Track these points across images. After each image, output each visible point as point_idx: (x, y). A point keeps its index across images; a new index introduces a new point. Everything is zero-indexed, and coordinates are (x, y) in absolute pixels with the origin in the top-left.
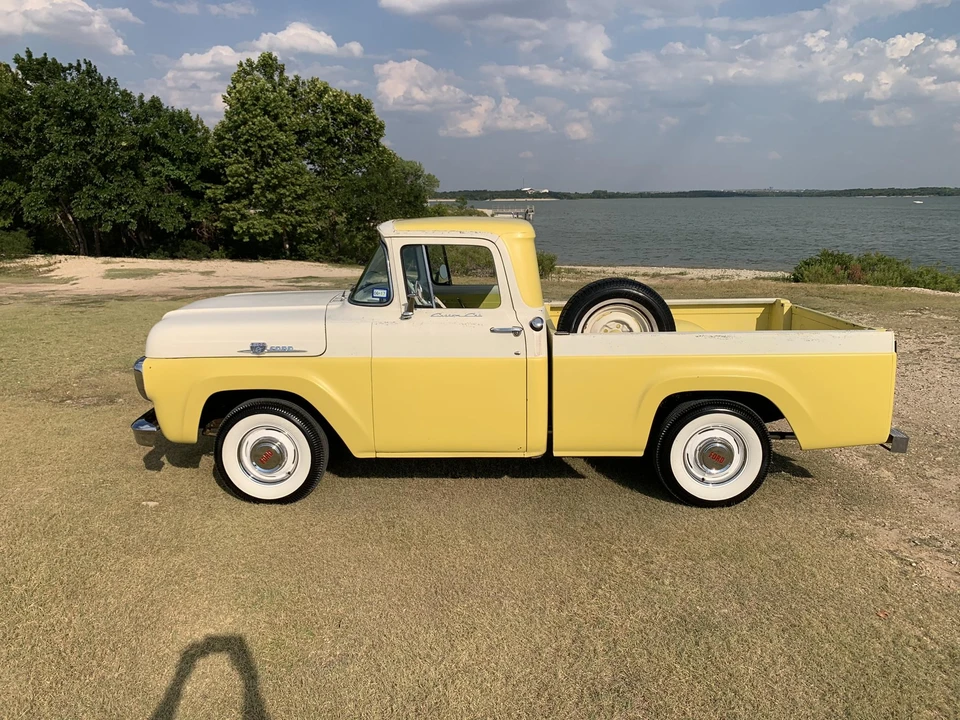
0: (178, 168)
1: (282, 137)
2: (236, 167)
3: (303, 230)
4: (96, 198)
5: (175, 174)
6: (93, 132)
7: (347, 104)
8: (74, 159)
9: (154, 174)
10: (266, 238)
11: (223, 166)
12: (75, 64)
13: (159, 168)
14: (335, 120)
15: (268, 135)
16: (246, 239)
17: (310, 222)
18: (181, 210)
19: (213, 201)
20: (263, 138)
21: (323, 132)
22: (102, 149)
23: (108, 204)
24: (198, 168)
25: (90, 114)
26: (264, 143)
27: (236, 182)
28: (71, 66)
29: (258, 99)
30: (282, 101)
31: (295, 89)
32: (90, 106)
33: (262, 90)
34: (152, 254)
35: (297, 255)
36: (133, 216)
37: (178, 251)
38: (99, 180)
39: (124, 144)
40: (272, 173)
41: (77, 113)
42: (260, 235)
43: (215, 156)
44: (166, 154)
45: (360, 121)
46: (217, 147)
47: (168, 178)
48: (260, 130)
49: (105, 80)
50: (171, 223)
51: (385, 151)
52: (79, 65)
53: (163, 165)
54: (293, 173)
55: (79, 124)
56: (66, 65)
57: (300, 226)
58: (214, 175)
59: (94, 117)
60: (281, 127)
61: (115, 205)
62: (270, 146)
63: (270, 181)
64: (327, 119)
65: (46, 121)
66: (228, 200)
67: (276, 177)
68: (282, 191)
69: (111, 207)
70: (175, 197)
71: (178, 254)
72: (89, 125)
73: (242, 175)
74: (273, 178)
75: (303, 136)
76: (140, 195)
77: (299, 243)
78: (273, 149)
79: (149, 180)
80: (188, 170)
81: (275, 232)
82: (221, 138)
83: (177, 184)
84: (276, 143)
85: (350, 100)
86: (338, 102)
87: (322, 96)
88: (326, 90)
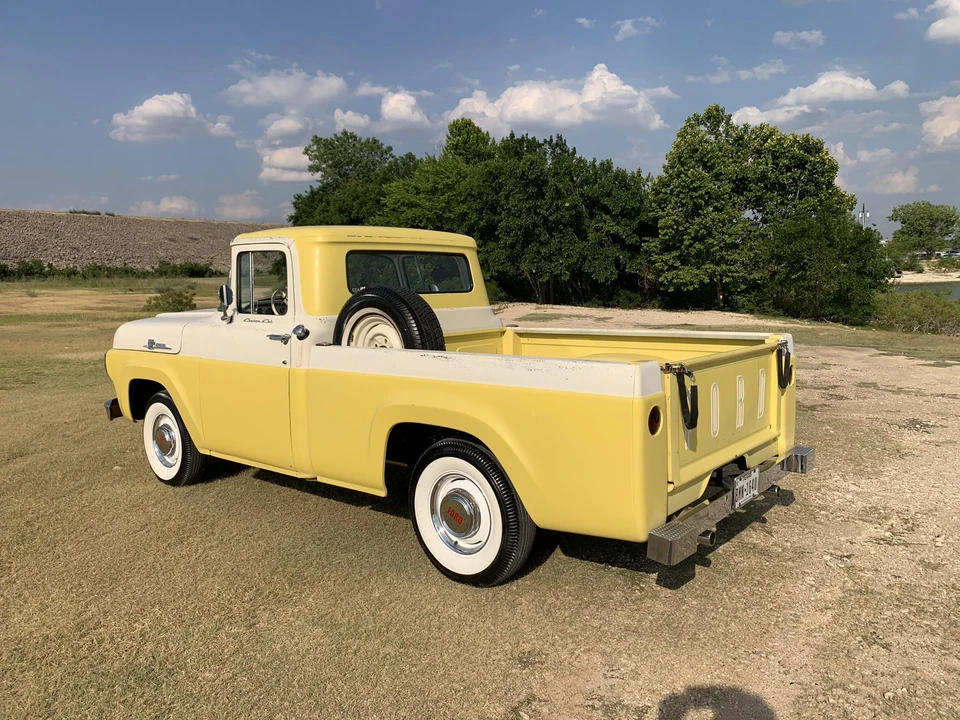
0: (617, 224)
1: (713, 186)
2: (668, 218)
3: (728, 280)
4: (539, 253)
5: (615, 229)
6: (543, 196)
7: (792, 146)
8: (526, 221)
9: (597, 230)
10: (691, 288)
11: (656, 220)
12: (548, 140)
13: (600, 225)
14: (777, 165)
15: (700, 187)
16: (671, 290)
17: (737, 272)
18: (617, 260)
19: (648, 253)
20: (695, 190)
21: (763, 177)
22: (547, 210)
23: (549, 258)
24: (635, 224)
25: (542, 181)
26: (695, 194)
27: (666, 234)
28: (545, 141)
29: (696, 150)
30: (720, 151)
31: (741, 138)
32: (542, 174)
33: (700, 142)
34: (589, 303)
35: (731, 306)
36: (568, 268)
37: (612, 299)
38: (545, 236)
39: (567, 205)
40: (701, 223)
41: (531, 181)
42: (685, 285)
43: (653, 211)
44: (607, 211)
45: (806, 163)
46: (655, 201)
47: (608, 234)
48: (692, 182)
49: (571, 151)
50: (604, 274)
51: (836, 192)
52: (551, 140)
53: (605, 222)
54: (723, 222)
55: (532, 190)
56: (541, 142)
57: (727, 276)
58: (649, 229)
59: (545, 183)
60: (717, 177)
61: (554, 258)
62: (701, 197)
63: (698, 231)
64: (767, 164)
65: (512, 190)
66: (662, 252)
67: (705, 227)
68: (711, 241)
69: (551, 261)
70: (614, 251)
71: (610, 303)
72: (540, 189)
73: (671, 227)
74: (701, 228)
75: (740, 185)
76: (575, 249)
77: (731, 293)
78: (704, 200)
79: (591, 236)
80: (626, 225)
81: (701, 282)
82: (657, 193)
83: (616, 239)
84: (707, 193)
85: (796, 141)
86: (781, 145)
87: (766, 141)
88: (771, 134)
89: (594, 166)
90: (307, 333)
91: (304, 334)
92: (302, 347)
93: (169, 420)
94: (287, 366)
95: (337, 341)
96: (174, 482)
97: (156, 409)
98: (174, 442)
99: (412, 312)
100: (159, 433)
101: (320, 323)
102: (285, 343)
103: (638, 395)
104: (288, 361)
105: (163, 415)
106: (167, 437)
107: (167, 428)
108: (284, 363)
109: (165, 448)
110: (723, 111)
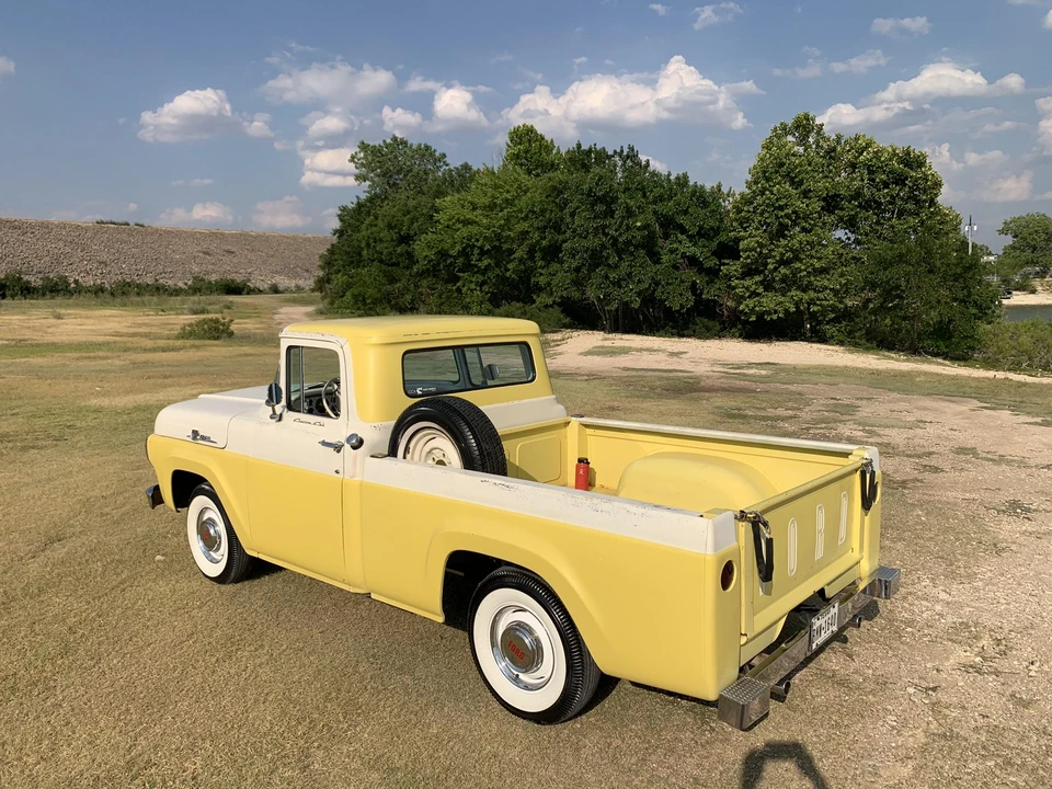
0: (694, 245)
1: (801, 205)
2: (751, 239)
3: (816, 309)
4: (607, 277)
5: (692, 250)
6: (613, 212)
7: (891, 160)
8: (593, 242)
9: (672, 251)
10: (775, 317)
11: (737, 240)
12: (618, 151)
13: (675, 246)
14: (873, 180)
15: (786, 205)
16: (753, 318)
17: (826, 299)
18: (694, 285)
19: (728, 277)
20: (781, 208)
21: (858, 195)
22: (616, 231)
23: (618, 284)
24: (714, 245)
25: (612, 198)
26: (781, 213)
27: (748, 257)
28: (615, 152)
29: (782, 165)
30: (809, 165)
31: (834, 150)
32: (610, 191)
33: (787, 155)
34: (662, 332)
35: (820, 338)
36: (639, 294)
37: (688, 328)
38: (614, 259)
39: (639, 224)
40: (787, 245)
41: (599, 198)
42: (769, 313)
43: (734, 230)
44: (684, 231)
45: (906, 179)
46: (737, 220)
47: (684, 256)
48: (777, 200)
49: (644, 163)
50: (679, 300)
51: (939, 211)
52: (622, 151)
53: (680, 242)
54: (811, 244)
55: (600, 208)
56: (610, 153)
57: (815, 304)
58: (729, 251)
59: (614, 200)
60: (806, 194)
61: (623, 284)
62: (787, 216)
63: (784, 255)
64: (862, 180)
65: (578, 207)
66: (744, 276)
67: (791, 250)
68: (798, 265)
69: (620, 287)
70: (690, 275)
71: (685, 332)
72: (609, 207)
73: (754, 249)
74: (787, 251)
75: (831, 203)
76: (646, 273)
77: (819, 323)
78: (791, 220)
79: (665, 258)
80: (704, 246)
81: (786, 311)
82: (739, 211)
83: (693, 261)
84: (794, 212)
85: (895, 154)
86: (878, 159)
87: (861, 154)
88: (868, 145)
89: (669, 181)
90: (361, 442)
91: (358, 444)
92: (356, 457)
93: (214, 514)
94: (341, 476)
95: (393, 452)
96: (221, 579)
97: (199, 502)
98: (220, 538)
99: (471, 430)
100: (204, 527)
101: (375, 432)
102: (338, 451)
103: (710, 551)
104: (341, 471)
105: (207, 508)
106: (212, 531)
107: (212, 522)
108: (337, 472)
109: (210, 543)
110: (813, 120)
